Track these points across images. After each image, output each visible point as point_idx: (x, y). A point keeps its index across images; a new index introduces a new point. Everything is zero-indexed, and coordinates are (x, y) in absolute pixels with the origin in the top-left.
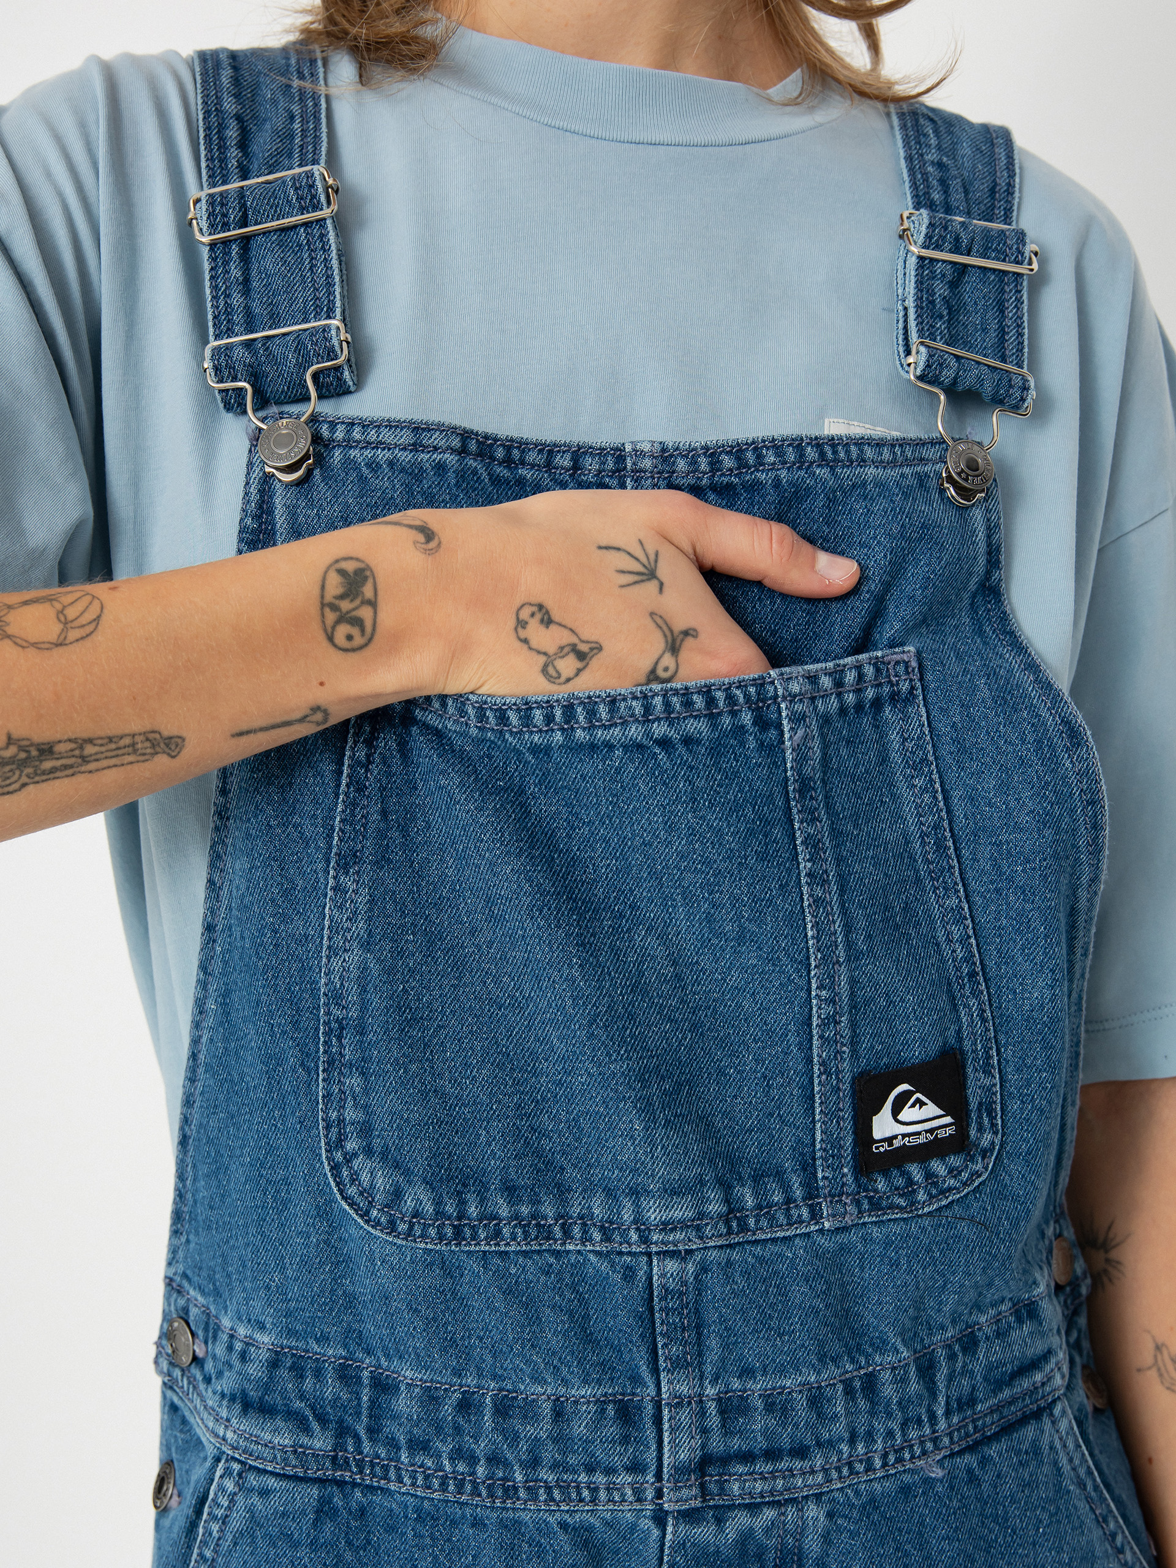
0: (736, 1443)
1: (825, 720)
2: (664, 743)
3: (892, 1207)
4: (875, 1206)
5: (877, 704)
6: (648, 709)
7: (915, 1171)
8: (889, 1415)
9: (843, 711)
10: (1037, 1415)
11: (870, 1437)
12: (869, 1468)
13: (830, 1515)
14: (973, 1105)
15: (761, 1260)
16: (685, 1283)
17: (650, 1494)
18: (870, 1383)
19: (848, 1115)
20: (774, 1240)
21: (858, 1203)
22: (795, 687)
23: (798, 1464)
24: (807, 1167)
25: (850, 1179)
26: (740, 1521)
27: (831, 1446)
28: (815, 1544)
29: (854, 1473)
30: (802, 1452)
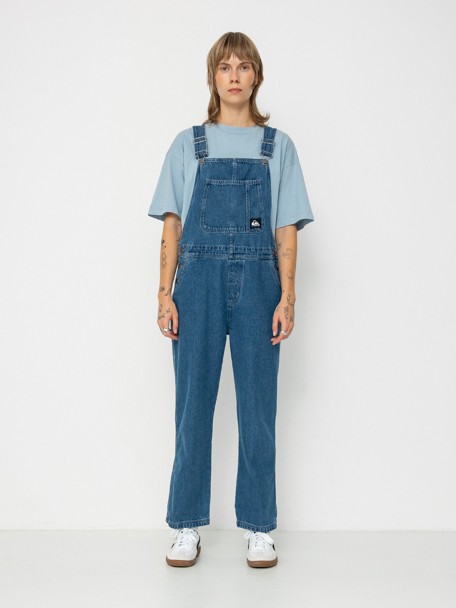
0: (236, 252)
1: (250, 186)
2: (235, 185)
3: (254, 232)
4: (252, 232)
5: (256, 185)
6: (234, 182)
7: (256, 229)
8: (252, 253)
9: (253, 185)
10: (268, 260)
11: (250, 254)
12: (250, 258)
13: (246, 262)
14: (261, 223)
15: (240, 235)
16: (233, 236)
17: (228, 256)
18: (250, 249)
19: (249, 222)
20: (242, 233)
21: (250, 231)
22: (248, 182)
24: (246, 227)
25: (249, 229)
26: (236, 260)
27: (246, 254)
28: (244, 264)
29: (248, 258)
30: (243, 254)
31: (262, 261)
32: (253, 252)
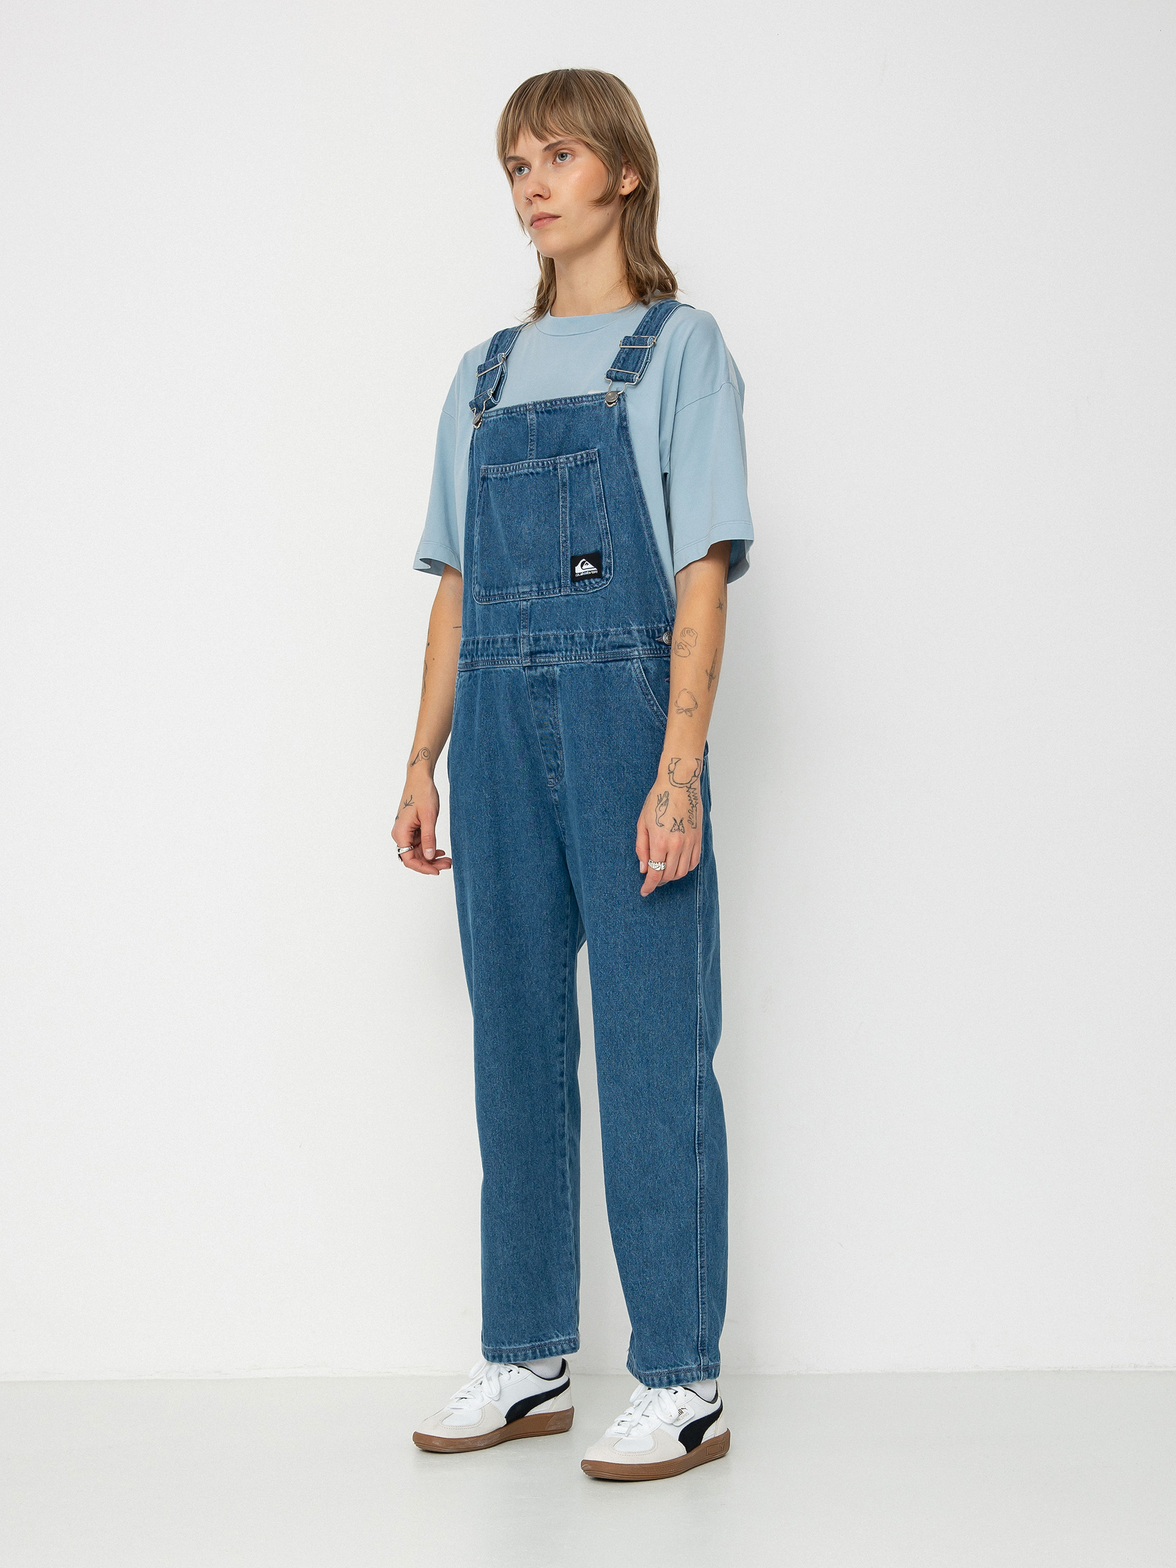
0: (538, 648)
1: (571, 468)
2: (532, 473)
3: (581, 591)
4: (576, 590)
5: (587, 463)
6: (529, 465)
7: (586, 581)
8: (577, 645)
9: (577, 466)
10: (627, 660)
11: (571, 650)
12: (571, 660)
13: (562, 671)
14: (604, 566)
15: (546, 602)
16: (528, 608)
17: (521, 662)
18: (572, 637)
19: (569, 566)
20: (550, 598)
21: (571, 590)
22: (562, 461)
23: (551, 655)
24: (559, 580)
25: (569, 583)
26: (539, 670)
27: (560, 651)
28: (557, 678)
29: (566, 660)
30: (552, 652)
31: (609, 664)
32: (579, 643)
